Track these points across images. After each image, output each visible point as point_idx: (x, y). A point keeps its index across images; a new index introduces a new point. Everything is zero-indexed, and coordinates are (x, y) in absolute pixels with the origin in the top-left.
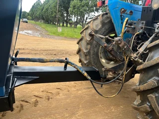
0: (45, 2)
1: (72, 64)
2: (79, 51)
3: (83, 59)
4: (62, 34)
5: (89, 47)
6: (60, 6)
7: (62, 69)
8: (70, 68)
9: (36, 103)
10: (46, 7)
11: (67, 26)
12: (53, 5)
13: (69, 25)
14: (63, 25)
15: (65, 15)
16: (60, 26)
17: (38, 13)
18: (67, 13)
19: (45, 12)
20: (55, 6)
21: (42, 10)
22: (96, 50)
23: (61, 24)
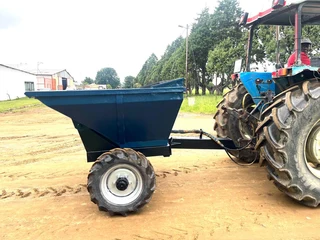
0: (163, 57)
1: (206, 134)
2: (216, 126)
3: (221, 135)
4: (196, 108)
5: (226, 120)
6: (190, 60)
7: (198, 138)
8: (204, 137)
9: (176, 174)
10: (166, 66)
11: (204, 93)
12: (177, 62)
13: (207, 91)
14: (197, 93)
15: (200, 74)
16: (191, 95)
17: (153, 77)
18: (204, 70)
19: (165, 74)
20: (182, 63)
21: (160, 70)
22: (234, 123)
23: (194, 91)
